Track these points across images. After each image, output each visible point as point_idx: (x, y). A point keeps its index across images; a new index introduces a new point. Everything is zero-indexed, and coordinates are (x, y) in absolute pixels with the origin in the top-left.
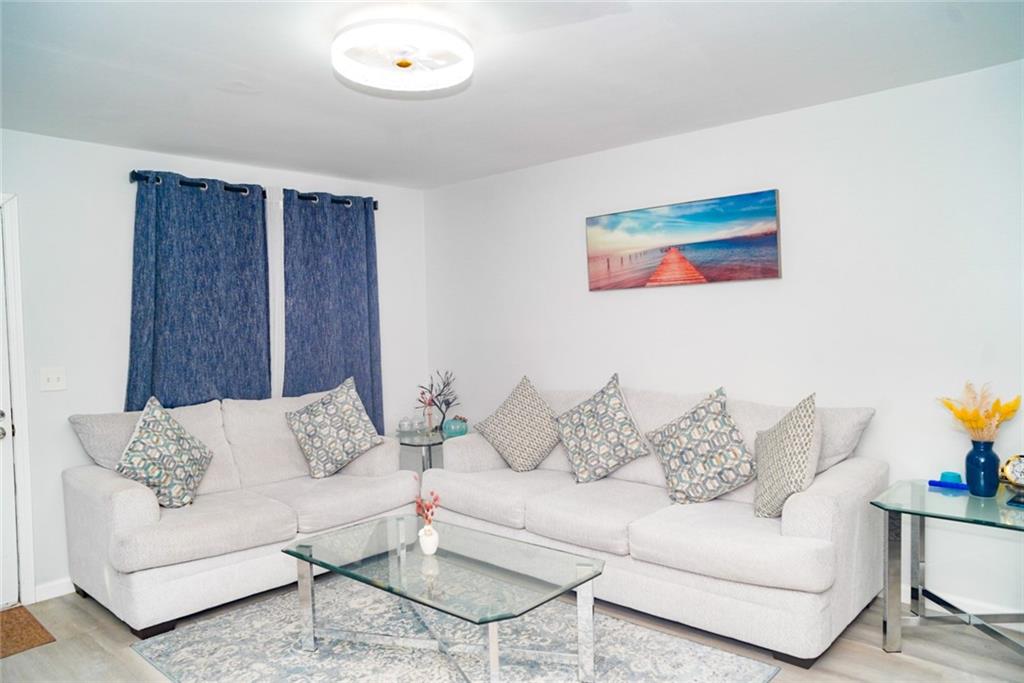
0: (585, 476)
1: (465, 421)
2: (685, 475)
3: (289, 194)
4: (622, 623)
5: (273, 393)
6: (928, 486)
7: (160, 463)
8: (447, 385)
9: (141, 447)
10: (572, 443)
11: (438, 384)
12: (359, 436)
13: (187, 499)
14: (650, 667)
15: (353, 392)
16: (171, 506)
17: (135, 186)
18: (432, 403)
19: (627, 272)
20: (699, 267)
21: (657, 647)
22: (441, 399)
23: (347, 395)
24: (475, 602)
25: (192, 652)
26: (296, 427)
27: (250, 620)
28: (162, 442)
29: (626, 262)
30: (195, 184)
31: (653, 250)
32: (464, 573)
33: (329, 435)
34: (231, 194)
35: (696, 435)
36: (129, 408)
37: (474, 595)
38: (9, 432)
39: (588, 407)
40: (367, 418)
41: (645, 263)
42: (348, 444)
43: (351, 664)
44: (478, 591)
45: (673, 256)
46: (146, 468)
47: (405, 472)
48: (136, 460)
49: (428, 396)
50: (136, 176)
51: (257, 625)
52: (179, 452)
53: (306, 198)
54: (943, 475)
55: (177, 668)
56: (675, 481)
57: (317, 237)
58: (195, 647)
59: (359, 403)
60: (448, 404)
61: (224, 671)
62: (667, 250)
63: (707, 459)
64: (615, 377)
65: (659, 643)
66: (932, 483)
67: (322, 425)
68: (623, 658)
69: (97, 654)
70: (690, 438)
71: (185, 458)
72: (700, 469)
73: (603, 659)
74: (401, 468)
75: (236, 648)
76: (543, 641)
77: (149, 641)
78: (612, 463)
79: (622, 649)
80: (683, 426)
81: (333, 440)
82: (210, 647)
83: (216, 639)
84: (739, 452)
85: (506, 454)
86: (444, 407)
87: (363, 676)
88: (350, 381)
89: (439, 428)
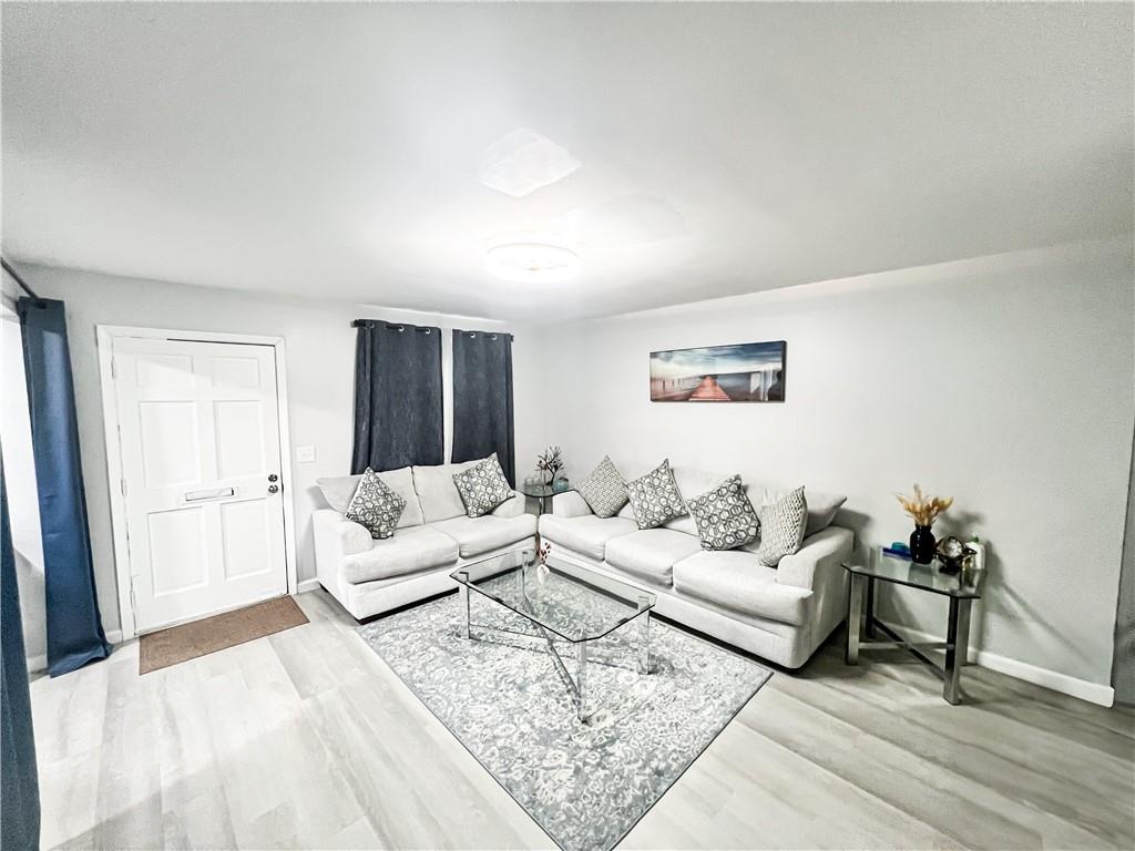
0: (645, 525)
1: (567, 480)
2: (711, 532)
3: (455, 332)
4: (667, 629)
5: (446, 460)
6: (882, 552)
7: (373, 511)
8: (556, 455)
9: (361, 501)
10: (636, 503)
11: (551, 454)
12: (499, 491)
13: (390, 533)
14: (684, 665)
15: (496, 463)
16: (380, 538)
17: (356, 330)
18: (546, 467)
19: (677, 390)
20: (726, 390)
21: (690, 649)
22: (552, 465)
23: (492, 464)
24: (571, 607)
25: (393, 636)
26: (459, 484)
27: (428, 614)
28: (374, 497)
29: (676, 383)
30: (395, 327)
31: (695, 377)
32: (565, 585)
33: (480, 490)
34: (419, 333)
35: (720, 505)
36: (353, 473)
37: (571, 602)
38: (280, 488)
39: (648, 480)
40: (504, 479)
41: (689, 385)
42: (492, 497)
43: (493, 650)
44: (573, 599)
45: (708, 382)
46: (364, 515)
47: (528, 515)
48: (358, 510)
49: (544, 463)
50: (358, 323)
51: (433, 617)
52: (385, 503)
53: (468, 334)
54: (894, 545)
55: (382, 648)
56: (704, 534)
57: (474, 360)
58: (394, 632)
59: (500, 470)
60: (556, 468)
61: (412, 651)
62: (704, 377)
63: (727, 523)
64: (666, 461)
65: (692, 647)
66: (885, 550)
67: (476, 484)
68: (667, 657)
69: (334, 633)
70: (715, 507)
71: (389, 507)
72: (722, 529)
73: (653, 656)
74: (526, 512)
75: (419, 635)
76: (615, 639)
77: (366, 626)
78: (662, 518)
79: (667, 650)
80: (711, 498)
81: (482, 494)
82: (402, 633)
83: (408, 628)
84: (749, 520)
85: (593, 506)
86: (554, 470)
87: (499, 660)
88: (494, 455)
89: (550, 483)
